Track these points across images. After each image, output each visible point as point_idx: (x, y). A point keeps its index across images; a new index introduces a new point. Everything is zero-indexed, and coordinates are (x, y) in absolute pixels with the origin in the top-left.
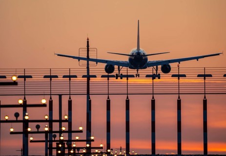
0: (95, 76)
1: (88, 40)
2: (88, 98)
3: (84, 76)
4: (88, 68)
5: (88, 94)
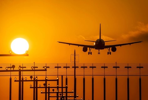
0: (78, 67)
2: (75, 77)
3: (73, 67)
4: (75, 63)
5: (75, 75)
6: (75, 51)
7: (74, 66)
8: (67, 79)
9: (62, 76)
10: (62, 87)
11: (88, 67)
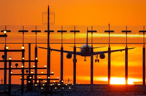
0: (53, 31)
1: (49, 6)
2: (49, 46)
4: (48, 25)
5: (48, 43)
6: (49, 8)
7: (47, 30)
8: (36, 49)
9: (30, 44)
10: (30, 61)
11: (68, 30)
